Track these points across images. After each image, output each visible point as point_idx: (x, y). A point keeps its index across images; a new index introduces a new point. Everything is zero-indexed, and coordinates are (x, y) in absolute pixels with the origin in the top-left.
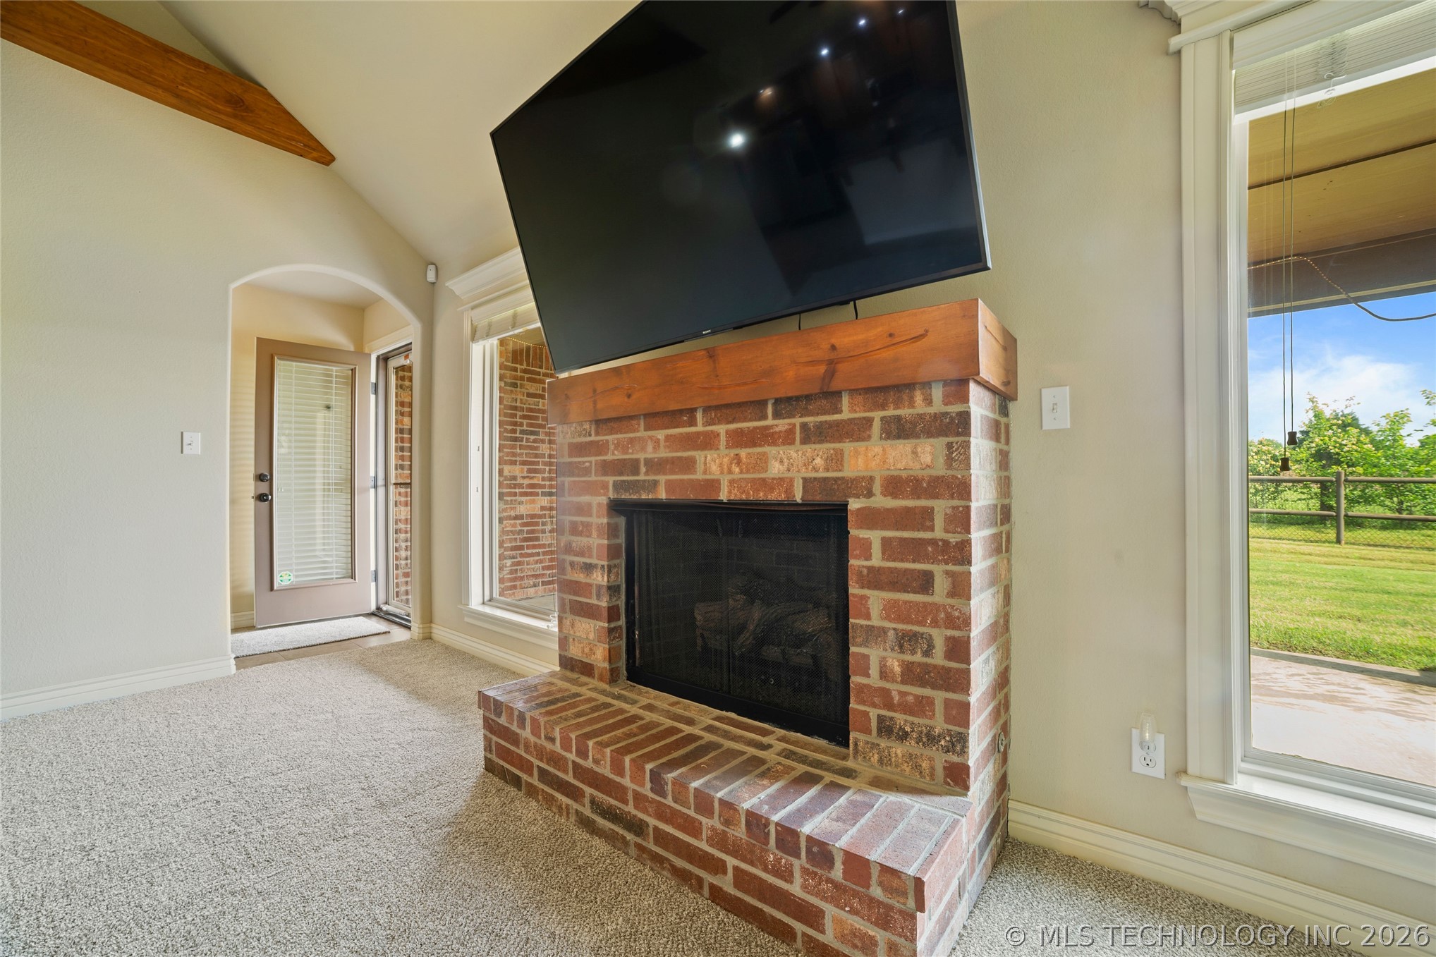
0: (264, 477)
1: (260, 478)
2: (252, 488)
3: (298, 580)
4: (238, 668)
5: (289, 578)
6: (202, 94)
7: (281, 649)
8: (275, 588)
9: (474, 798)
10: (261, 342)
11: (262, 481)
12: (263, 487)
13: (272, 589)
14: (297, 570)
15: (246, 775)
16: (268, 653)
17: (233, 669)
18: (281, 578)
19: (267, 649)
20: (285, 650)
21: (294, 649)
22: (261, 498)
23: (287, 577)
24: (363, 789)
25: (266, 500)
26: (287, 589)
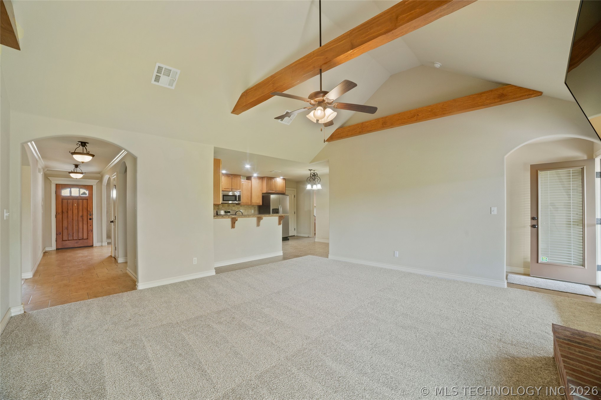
0: (535, 218)
1: (533, 218)
2: (530, 222)
3: (550, 261)
4: (508, 286)
5: (546, 259)
6: (491, 100)
7: (531, 286)
8: (539, 262)
9: (533, 359)
10: (532, 166)
11: (533, 220)
12: (534, 222)
13: (538, 262)
14: (551, 257)
15: (478, 314)
16: (525, 286)
17: (506, 286)
18: (542, 259)
19: (526, 284)
20: (532, 287)
21: (536, 288)
22: (533, 226)
23: (545, 259)
24: (501, 334)
25: (535, 227)
26: (545, 264)
